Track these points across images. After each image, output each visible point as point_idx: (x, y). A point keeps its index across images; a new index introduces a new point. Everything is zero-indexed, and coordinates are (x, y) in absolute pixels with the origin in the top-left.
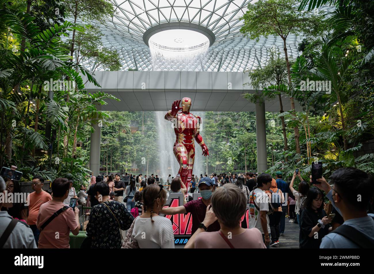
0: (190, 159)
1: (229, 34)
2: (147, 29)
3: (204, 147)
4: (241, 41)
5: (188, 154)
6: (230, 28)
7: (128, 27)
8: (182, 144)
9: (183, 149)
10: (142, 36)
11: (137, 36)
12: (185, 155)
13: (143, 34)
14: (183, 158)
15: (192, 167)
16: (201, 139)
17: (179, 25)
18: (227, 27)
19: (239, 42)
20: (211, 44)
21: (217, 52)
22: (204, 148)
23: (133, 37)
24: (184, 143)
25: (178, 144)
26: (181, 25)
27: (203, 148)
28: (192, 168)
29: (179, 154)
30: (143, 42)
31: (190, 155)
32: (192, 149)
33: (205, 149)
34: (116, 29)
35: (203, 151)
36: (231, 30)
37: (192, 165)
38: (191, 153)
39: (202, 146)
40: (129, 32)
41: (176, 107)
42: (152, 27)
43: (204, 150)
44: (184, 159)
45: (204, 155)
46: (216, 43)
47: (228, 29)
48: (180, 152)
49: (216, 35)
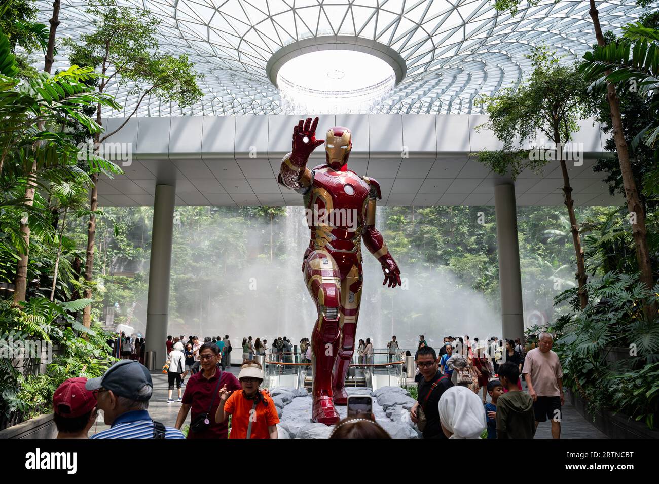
0: (349, 293)
1: (433, 60)
2: (274, 53)
3: (390, 262)
4: (453, 82)
5: (343, 281)
6: (435, 49)
7: (237, 50)
8: (325, 252)
9: (327, 266)
10: (265, 68)
11: (255, 68)
12: (333, 282)
13: (266, 63)
14: (325, 290)
15: (354, 317)
16: (380, 240)
17: (334, 42)
18: (428, 46)
19: (450, 85)
20: (398, 81)
21: (408, 106)
22: (388, 266)
23: (248, 71)
24: (333, 249)
25: (316, 252)
26: (338, 42)
27: (385, 265)
28: (353, 321)
29: (316, 277)
30: (268, 80)
31: (349, 284)
32: (354, 266)
33: (392, 267)
34: (216, 56)
35: (385, 274)
36: (437, 51)
37: (355, 312)
38: (352, 278)
39: (384, 260)
40: (239, 61)
41: (306, 140)
42: (283, 47)
43: (387, 271)
44: (331, 292)
45: (389, 286)
46: (406, 81)
47: (430, 49)
48: (318, 273)
49: (407, 63)
